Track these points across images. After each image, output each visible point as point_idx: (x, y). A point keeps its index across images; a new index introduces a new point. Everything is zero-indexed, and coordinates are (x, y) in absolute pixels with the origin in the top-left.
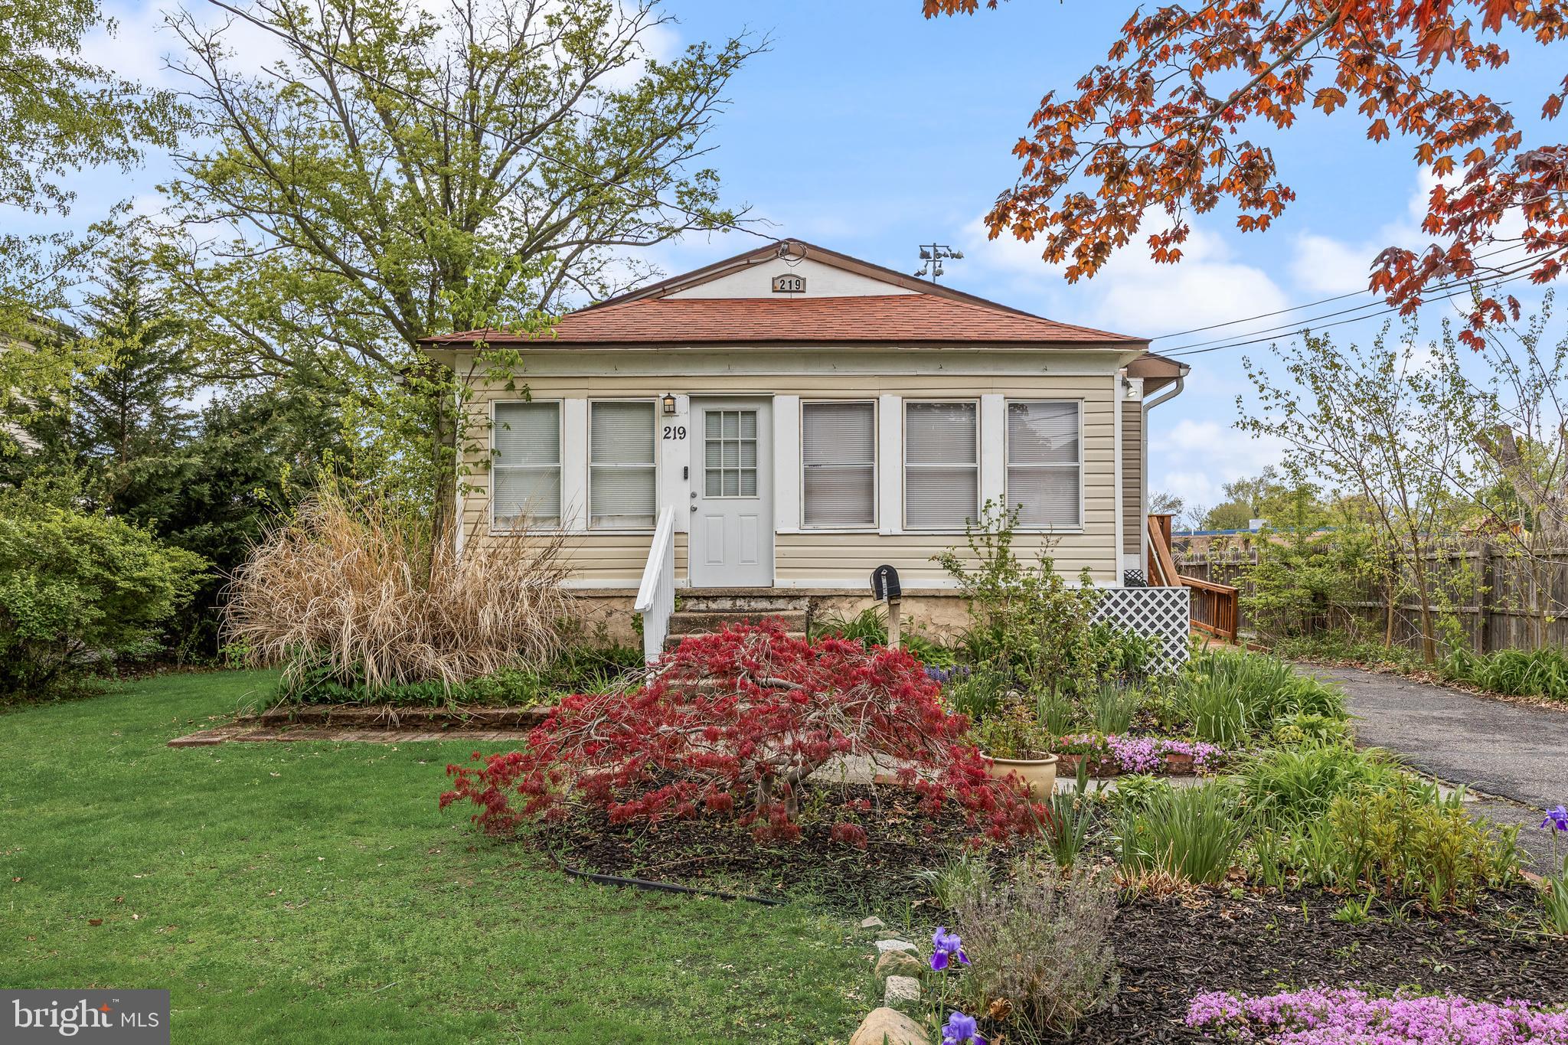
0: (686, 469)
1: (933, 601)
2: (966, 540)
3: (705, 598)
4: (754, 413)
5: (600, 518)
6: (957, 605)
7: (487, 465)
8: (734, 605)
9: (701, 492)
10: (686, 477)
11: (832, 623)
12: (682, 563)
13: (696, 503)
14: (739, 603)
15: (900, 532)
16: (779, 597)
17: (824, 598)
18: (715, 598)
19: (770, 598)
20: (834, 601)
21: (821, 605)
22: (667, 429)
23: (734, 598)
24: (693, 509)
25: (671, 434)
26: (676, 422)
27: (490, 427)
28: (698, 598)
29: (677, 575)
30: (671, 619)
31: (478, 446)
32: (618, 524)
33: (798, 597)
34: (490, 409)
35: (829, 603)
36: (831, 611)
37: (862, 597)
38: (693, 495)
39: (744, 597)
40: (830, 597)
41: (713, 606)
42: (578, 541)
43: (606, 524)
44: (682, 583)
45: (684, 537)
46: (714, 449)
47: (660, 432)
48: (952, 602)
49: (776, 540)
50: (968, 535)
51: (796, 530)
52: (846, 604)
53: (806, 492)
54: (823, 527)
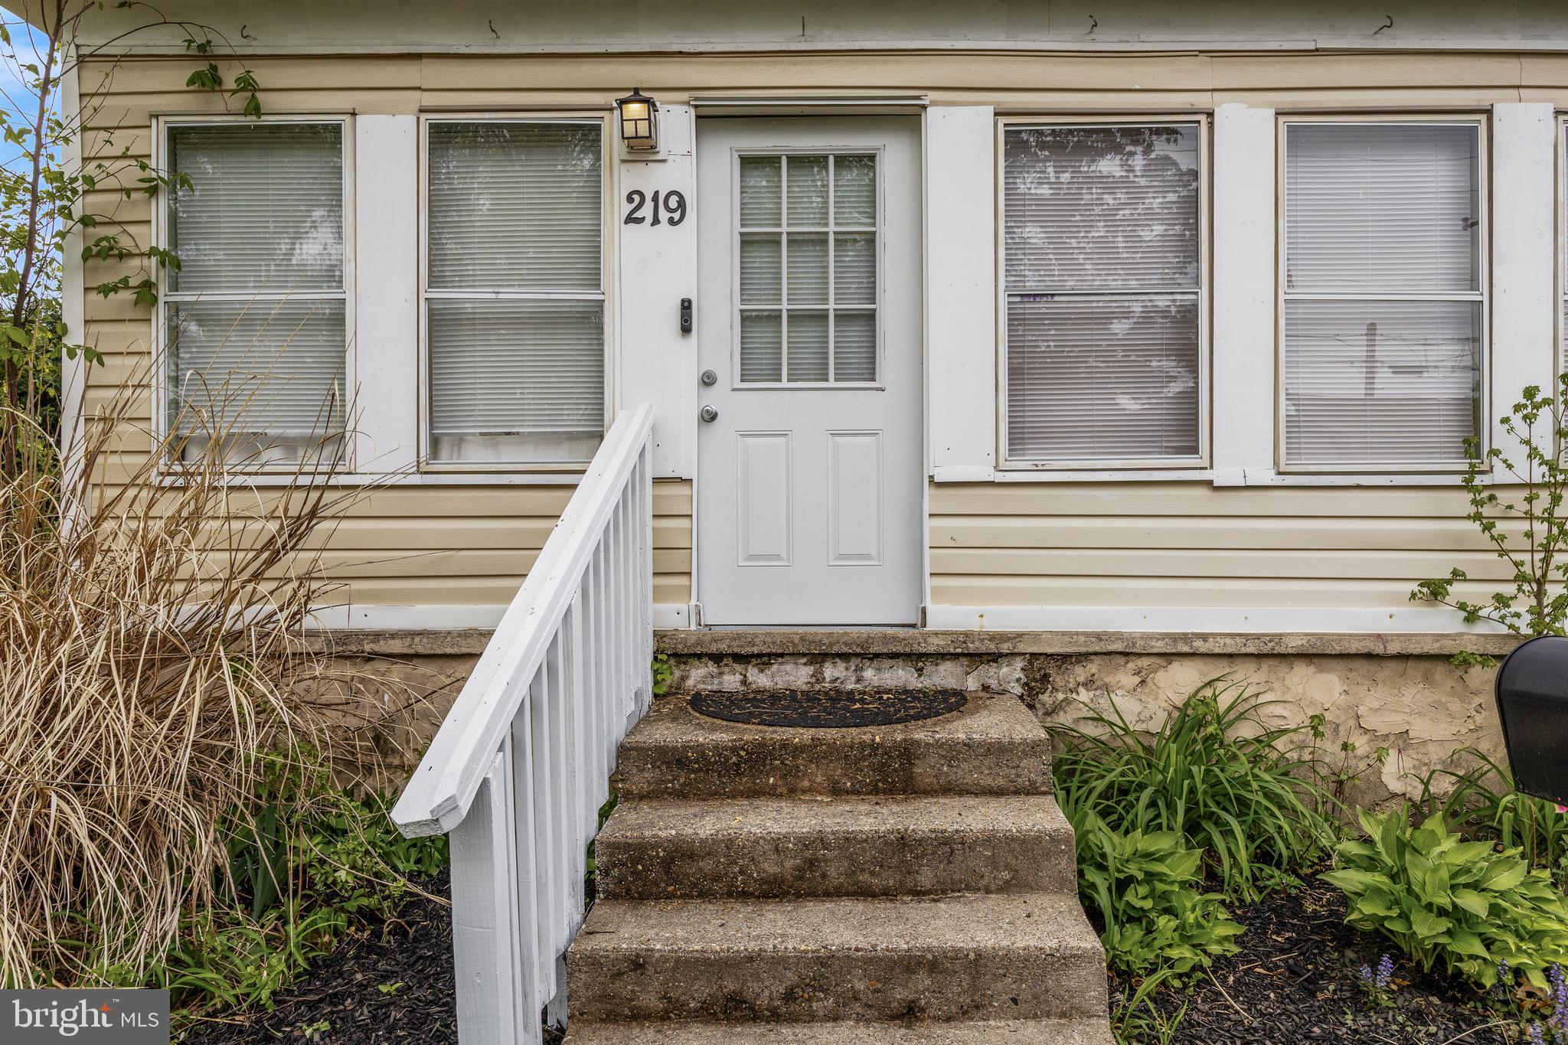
0: (686, 306)
1: (1362, 666)
2: (1462, 502)
3: (739, 658)
4: (867, 161)
5: (460, 440)
6: (1428, 680)
7: (146, 293)
8: (818, 677)
9: (728, 370)
10: (686, 329)
11: (1091, 730)
12: (674, 561)
13: (714, 399)
14: (830, 671)
15: (1269, 478)
16: (941, 656)
17: (1065, 658)
18: (764, 659)
19: (917, 659)
20: (1093, 667)
21: (1058, 680)
22: (635, 197)
23: (818, 658)
24: (709, 418)
25: (647, 211)
26: (655, 179)
27: (153, 191)
28: (717, 658)
29: (659, 594)
30: (623, 751)
31: (125, 243)
32: (509, 456)
33: (995, 658)
34: (155, 144)
35: (1081, 673)
36: (1084, 695)
37: (1169, 657)
38: (708, 380)
39: (845, 657)
40: (1082, 657)
41: (761, 679)
42: (381, 502)
43: (476, 456)
44: (676, 616)
45: (681, 490)
46: (761, 258)
47: (615, 207)
48: (1415, 669)
49: (931, 500)
50: (1468, 487)
51: (987, 473)
52: (1125, 678)
53: (1015, 372)
54: (1062, 464)
